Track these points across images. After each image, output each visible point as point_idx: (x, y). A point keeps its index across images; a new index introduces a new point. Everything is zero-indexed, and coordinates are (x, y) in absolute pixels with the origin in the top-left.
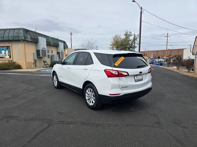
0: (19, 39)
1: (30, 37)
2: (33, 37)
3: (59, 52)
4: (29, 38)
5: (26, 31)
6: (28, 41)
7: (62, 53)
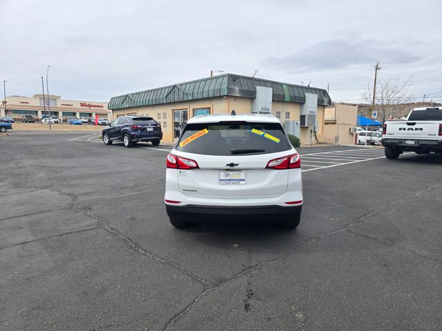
0: (221, 95)
1: (239, 90)
2: (244, 88)
3: (305, 116)
4: (237, 91)
5: (234, 78)
6: (236, 98)
7: (312, 117)
